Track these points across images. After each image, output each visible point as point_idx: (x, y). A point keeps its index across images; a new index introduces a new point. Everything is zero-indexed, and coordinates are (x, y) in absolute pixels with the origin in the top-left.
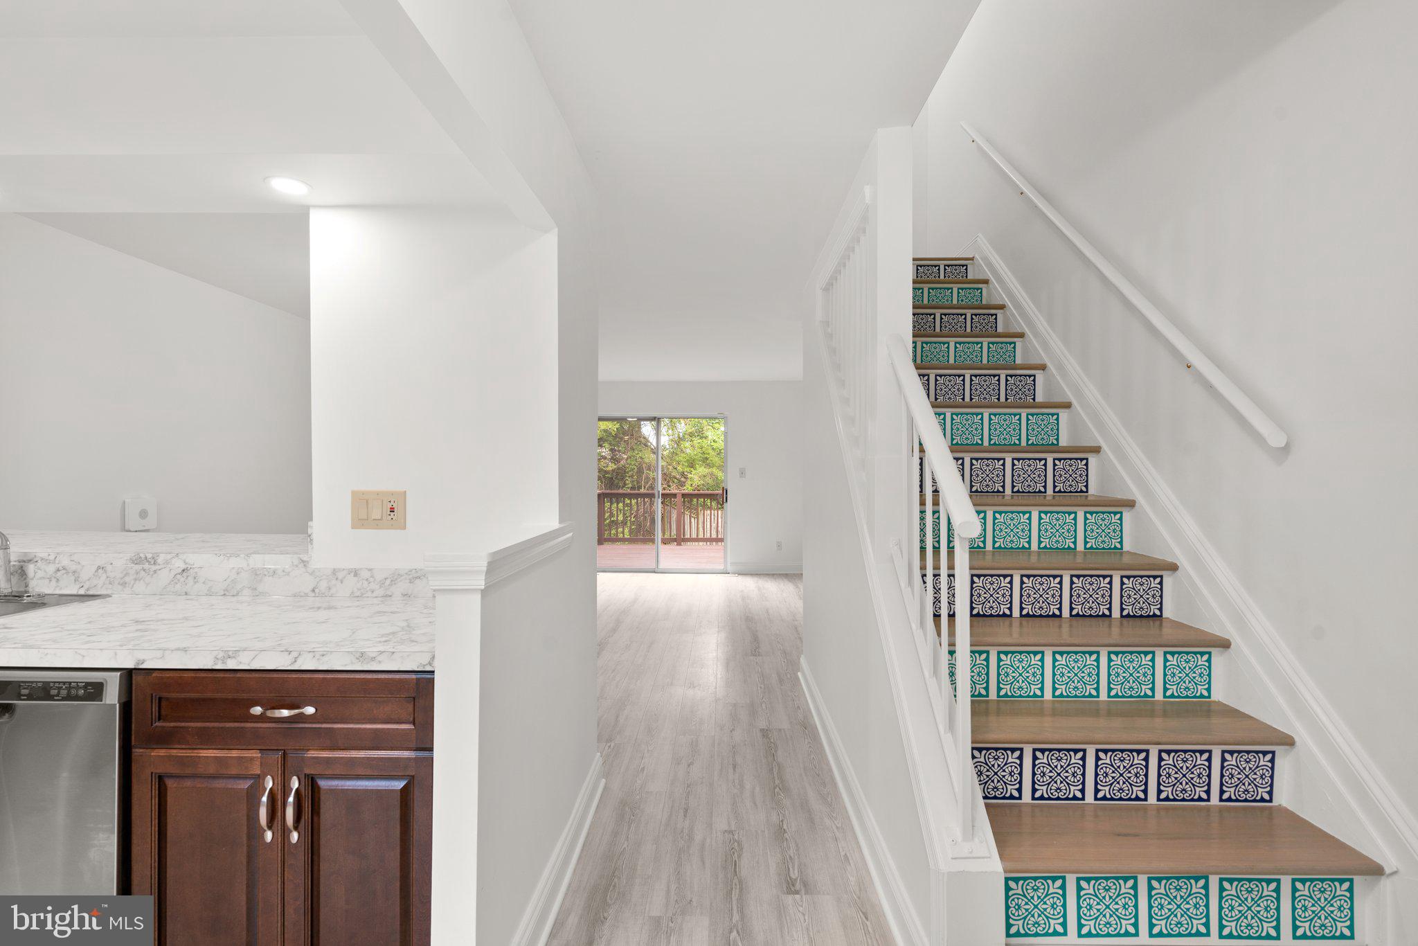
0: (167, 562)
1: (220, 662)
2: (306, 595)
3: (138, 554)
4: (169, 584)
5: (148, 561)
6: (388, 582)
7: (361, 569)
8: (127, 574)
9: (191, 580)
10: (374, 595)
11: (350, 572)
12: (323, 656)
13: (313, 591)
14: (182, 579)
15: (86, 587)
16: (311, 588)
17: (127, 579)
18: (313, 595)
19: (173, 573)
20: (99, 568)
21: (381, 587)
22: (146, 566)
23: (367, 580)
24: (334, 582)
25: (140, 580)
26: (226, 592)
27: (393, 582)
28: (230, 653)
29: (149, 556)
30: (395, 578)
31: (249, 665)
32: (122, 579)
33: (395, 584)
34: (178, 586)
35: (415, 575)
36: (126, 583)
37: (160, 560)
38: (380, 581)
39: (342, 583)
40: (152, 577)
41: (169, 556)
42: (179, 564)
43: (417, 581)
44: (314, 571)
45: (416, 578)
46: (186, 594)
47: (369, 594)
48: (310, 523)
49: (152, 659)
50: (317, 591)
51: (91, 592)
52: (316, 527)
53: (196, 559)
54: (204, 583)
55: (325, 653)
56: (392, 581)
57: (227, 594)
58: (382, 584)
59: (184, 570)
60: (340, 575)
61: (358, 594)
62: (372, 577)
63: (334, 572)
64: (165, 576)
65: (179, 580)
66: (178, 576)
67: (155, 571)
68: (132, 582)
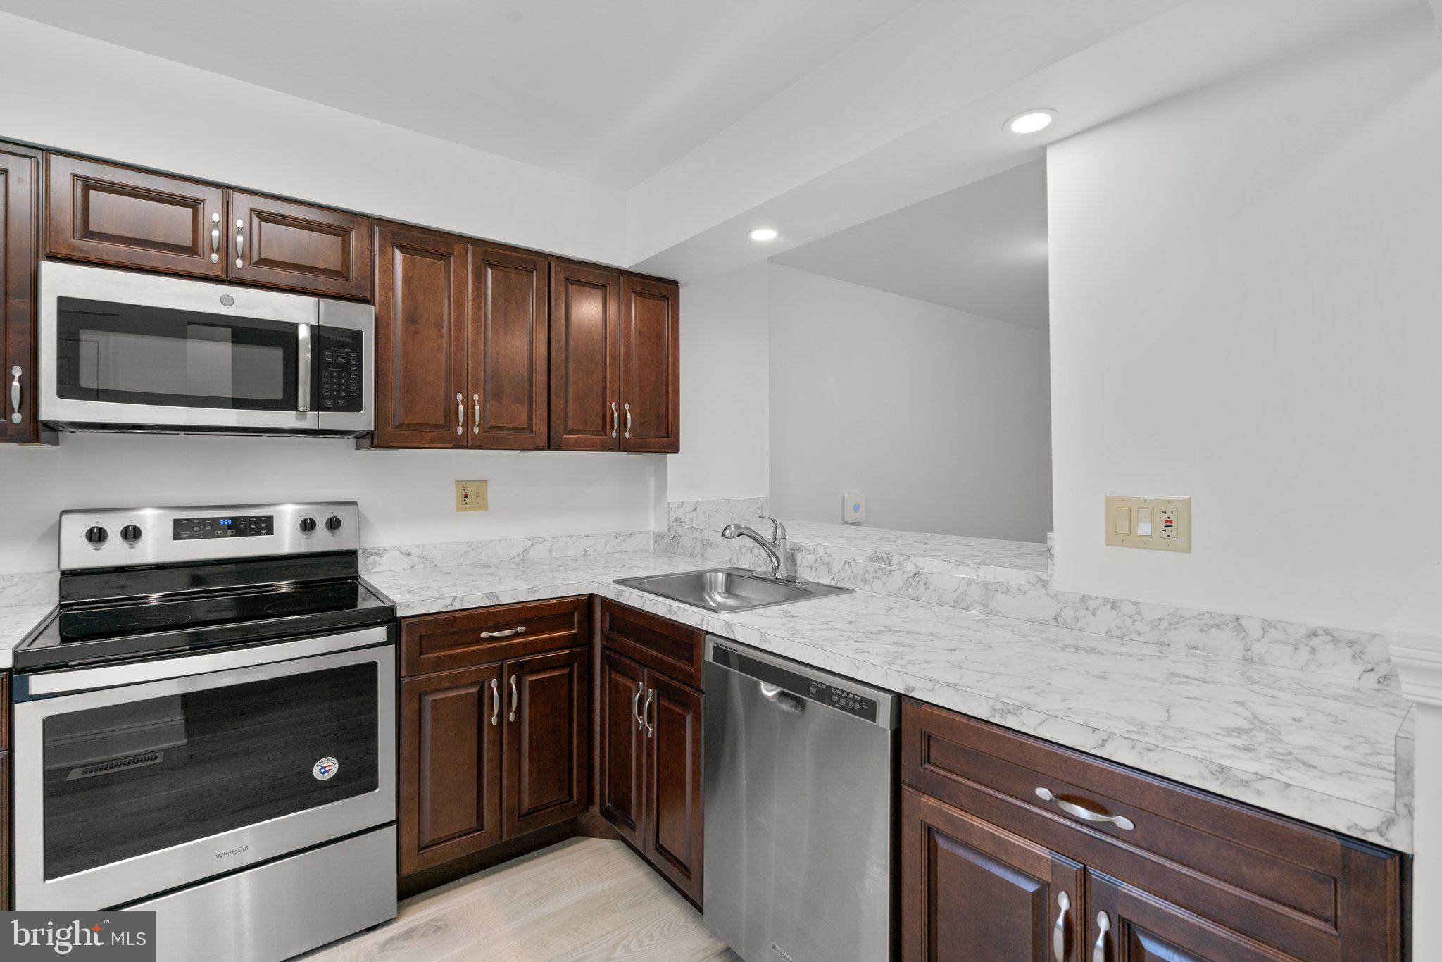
0: (900, 564)
1: (998, 715)
2: (1047, 622)
3: (876, 553)
4: (902, 587)
5: (883, 560)
6: (1164, 624)
7: (1121, 601)
8: (867, 572)
9: (922, 584)
10: (1142, 638)
11: (1105, 602)
12: (1149, 750)
13: (1056, 619)
14: (914, 584)
15: (837, 578)
16: (1053, 615)
17: (868, 576)
18: (1055, 624)
19: (906, 576)
20: (846, 562)
21: (1152, 630)
22: (882, 565)
23: (1131, 617)
24: (1082, 612)
25: (877, 579)
26: (956, 604)
27: (1172, 625)
28: (1011, 708)
29: (885, 555)
30: (1176, 620)
31: (1035, 729)
32: (863, 575)
33: (1175, 629)
34: (910, 591)
35: (1210, 622)
36: (866, 580)
37: (894, 561)
38: (1152, 621)
39: (1094, 614)
40: (887, 577)
41: (902, 558)
42: (910, 567)
43: (1214, 631)
44: (1056, 595)
45: (1212, 626)
46: (918, 600)
47: (1134, 636)
48: (1049, 534)
49: (921, 689)
50: (1060, 620)
51: (839, 585)
52: (1057, 538)
53: (926, 564)
54: (934, 590)
55: (1152, 747)
56: (1170, 624)
57: (957, 606)
58: (1154, 625)
59: (915, 574)
60: (1093, 604)
61: (1117, 633)
62: (1138, 613)
63: (1084, 599)
64: (898, 579)
65: (911, 584)
66: (911, 580)
67: (890, 572)
68: (872, 580)
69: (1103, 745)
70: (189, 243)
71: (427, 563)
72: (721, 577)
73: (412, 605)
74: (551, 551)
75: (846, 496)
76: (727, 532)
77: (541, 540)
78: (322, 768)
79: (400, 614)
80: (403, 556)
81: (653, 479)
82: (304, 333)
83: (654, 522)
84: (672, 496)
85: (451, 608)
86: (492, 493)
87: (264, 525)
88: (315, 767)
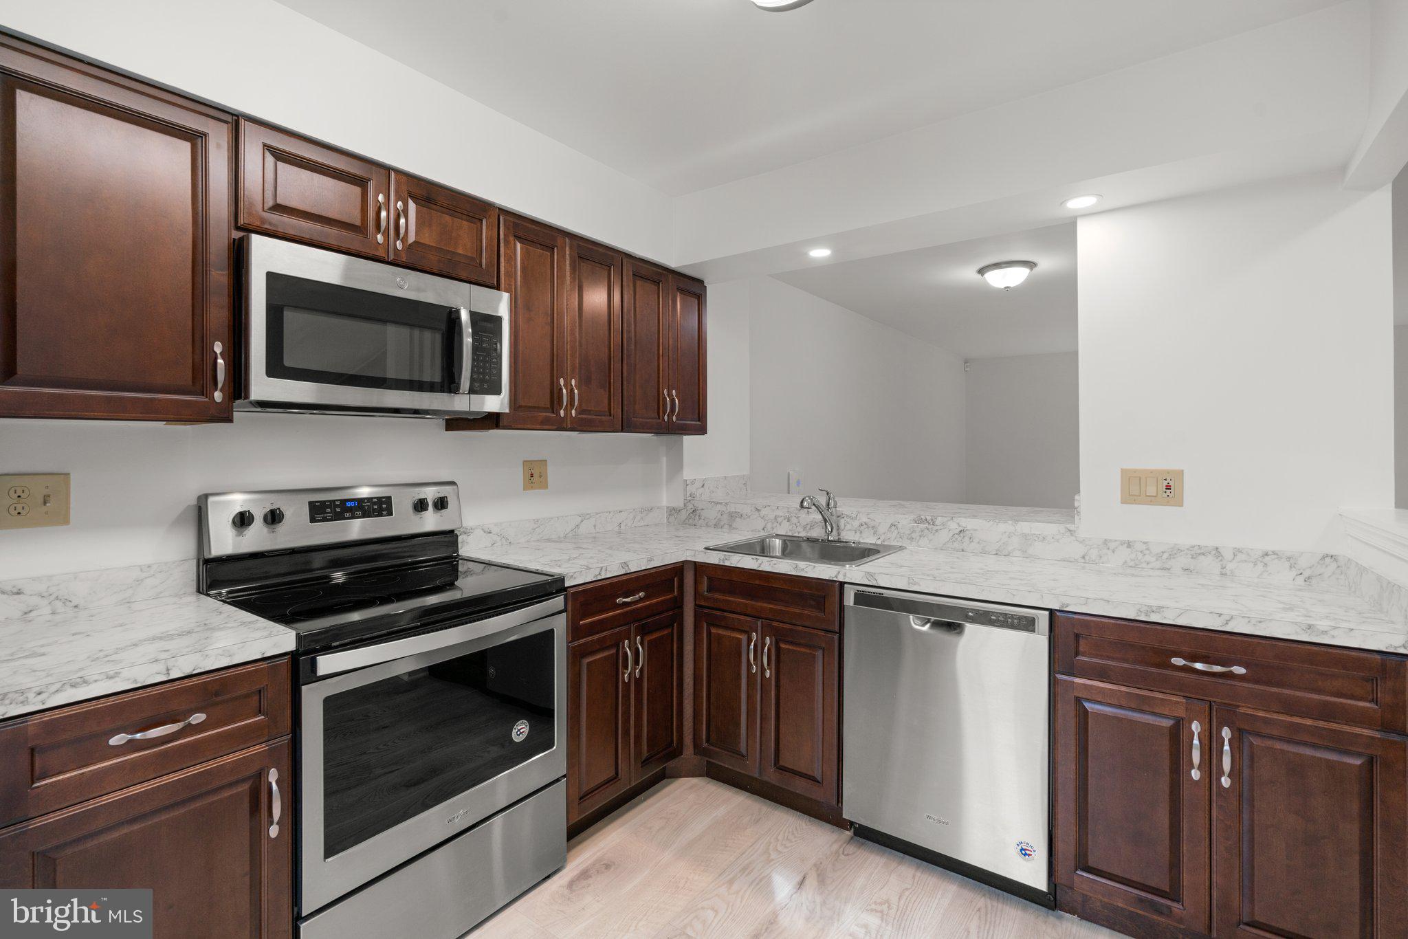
1: (1143, 614)
2: (1076, 561)
4: (948, 541)
5: (928, 522)
6: (1166, 555)
7: (1135, 541)
8: (914, 531)
9: (967, 539)
10: (1150, 566)
11: (1122, 543)
12: (1260, 622)
13: (1083, 557)
14: (959, 539)
15: (881, 539)
16: (1082, 555)
17: (914, 535)
18: (1083, 561)
19: (951, 533)
20: (892, 525)
21: (1157, 560)
22: (928, 526)
23: (1141, 552)
24: (1105, 551)
25: (924, 537)
26: (998, 552)
27: (1172, 556)
28: (1154, 608)
29: (929, 518)
30: (1174, 552)
31: (1174, 620)
32: (909, 535)
33: (1174, 558)
34: (956, 544)
35: (1199, 551)
36: (914, 538)
37: (938, 522)
38: (1157, 554)
39: (1113, 552)
40: (934, 535)
41: (945, 519)
42: (953, 525)
43: (1202, 557)
44: (1084, 540)
45: (1200, 554)
46: (963, 550)
47: (1144, 565)
48: (1076, 497)
49: (1075, 604)
50: (1087, 558)
51: (886, 544)
52: (1083, 500)
53: (969, 523)
54: (979, 542)
55: (1262, 620)
56: (1170, 555)
57: (1000, 553)
58: (1159, 557)
59: (961, 531)
60: (1112, 545)
61: (1132, 564)
62: (1148, 549)
63: (1106, 542)
64: (944, 536)
65: (956, 539)
66: (956, 536)
67: (937, 531)
68: (918, 538)
69: (1227, 624)
70: (358, 222)
71: (504, 540)
73: (575, 575)
75: (790, 472)
77: (588, 516)
78: (519, 730)
79: (567, 584)
80: (485, 534)
81: (665, 458)
82: (464, 316)
83: (666, 498)
84: (688, 474)
85: (599, 578)
86: (552, 472)
87: (384, 506)
88: (514, 730)
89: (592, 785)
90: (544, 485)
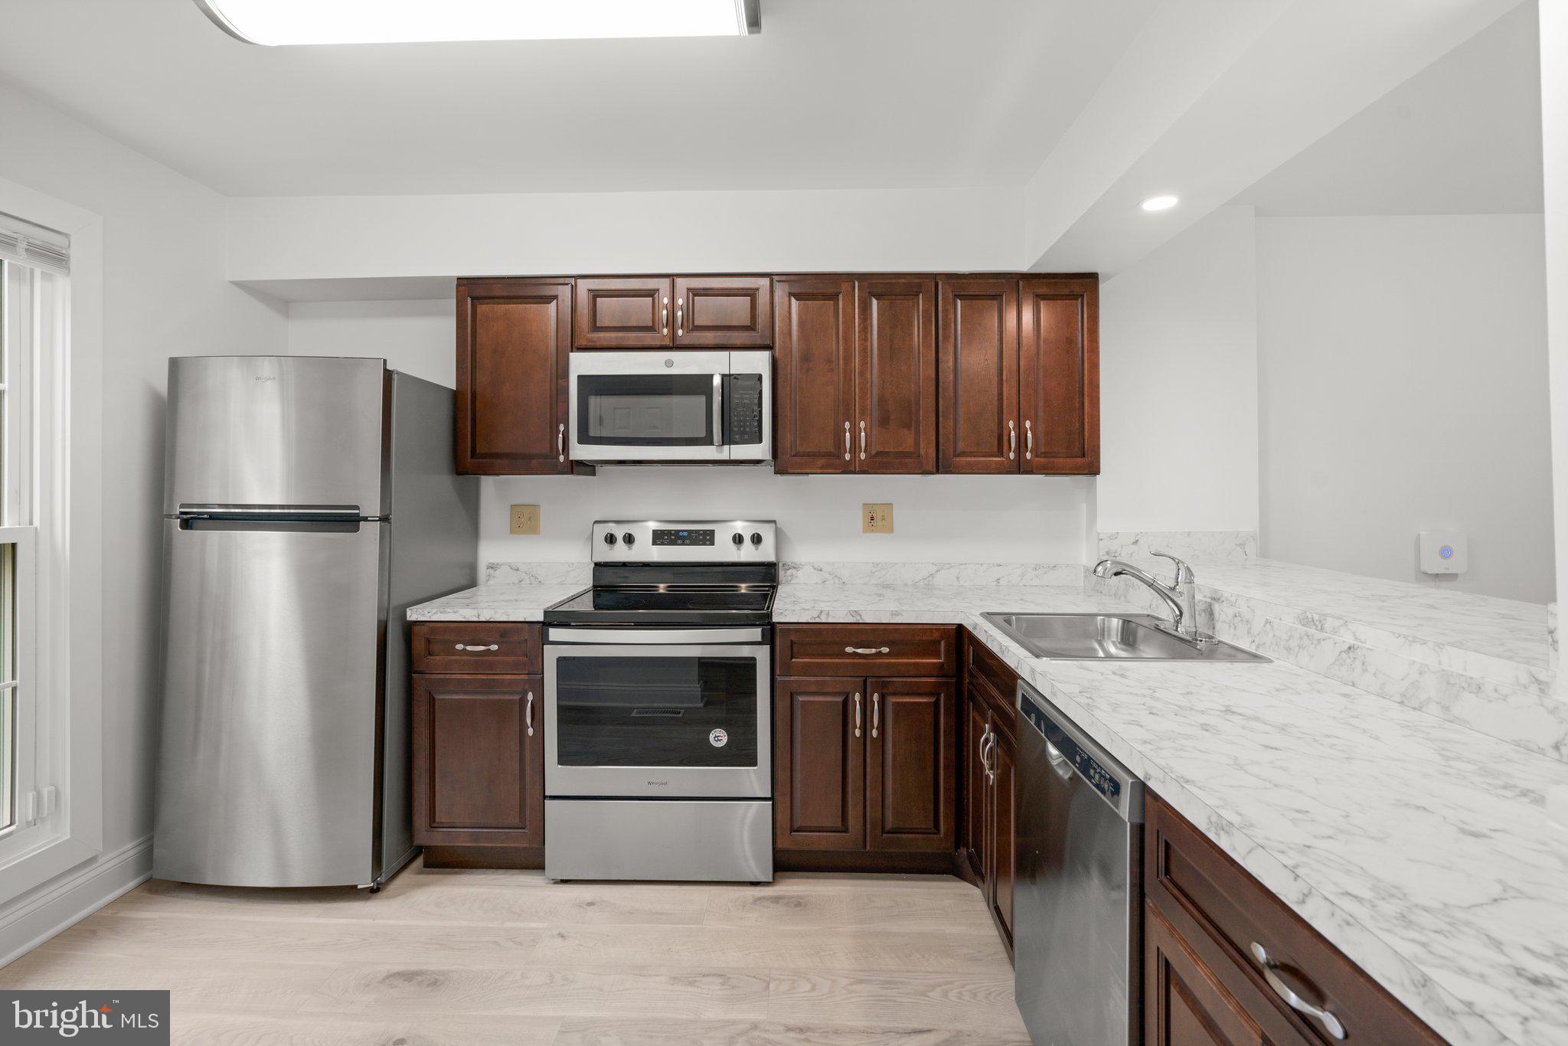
0: (1335, 631)
1: (1213, 830)
2: (1542, 751)
3: (1305, 612)
4: (1334, 664)
5: (1315, 624)
8: (1291, 637)
9: (1358, 663)
13: (1556, 748)
14: (1348, 661)
15: (1254, 641)
16: (1553, 740)
17: (1292, 643)
18: (1556, 756)
19: (1339, 648)
20: (1268, 621)
22: (1312, 631)
25: (1304, 648)
26: (1404, 700)
29: (1316, 617)
32: (1287, 641)
34: (1344, 671)
36: (1291, 649)
37: (1327, 626)
40: (1316, 648)
41: (1339, 623)
42: (1345, 637)
44: (1562, 708)
46: (1353, 685)
48: (1550, 608)
49: (1156, 779)
51: (1260, 653)
53: (1367, 636)
54: (1375, 675)
57: (1406, 702)
59: (1350, 648)
64: (1329, 651)
65: (1344, 661)
66: (1344, 655)
67: (1319, 641)
68: (1297, 648)
69: (1304, 901)
70: (650, 324)
71: (836, 580)
72: (1115, 623)
73: (785, 613)
74: (958, 578)
75: (1422, 533)
76: (1100, 568)
77: (948, 566)
78: (716, 737)
79: (775, 619)
80: (816, 572)
81: (1085, 505)
82: (717, 381)
83: (1085, 556)
84: (1103, 526)
85: (818, 620)
86: (898, 516)
87: (708, 537)
88: (711, 735)
89: (809, 824)
90: (889, 529)
